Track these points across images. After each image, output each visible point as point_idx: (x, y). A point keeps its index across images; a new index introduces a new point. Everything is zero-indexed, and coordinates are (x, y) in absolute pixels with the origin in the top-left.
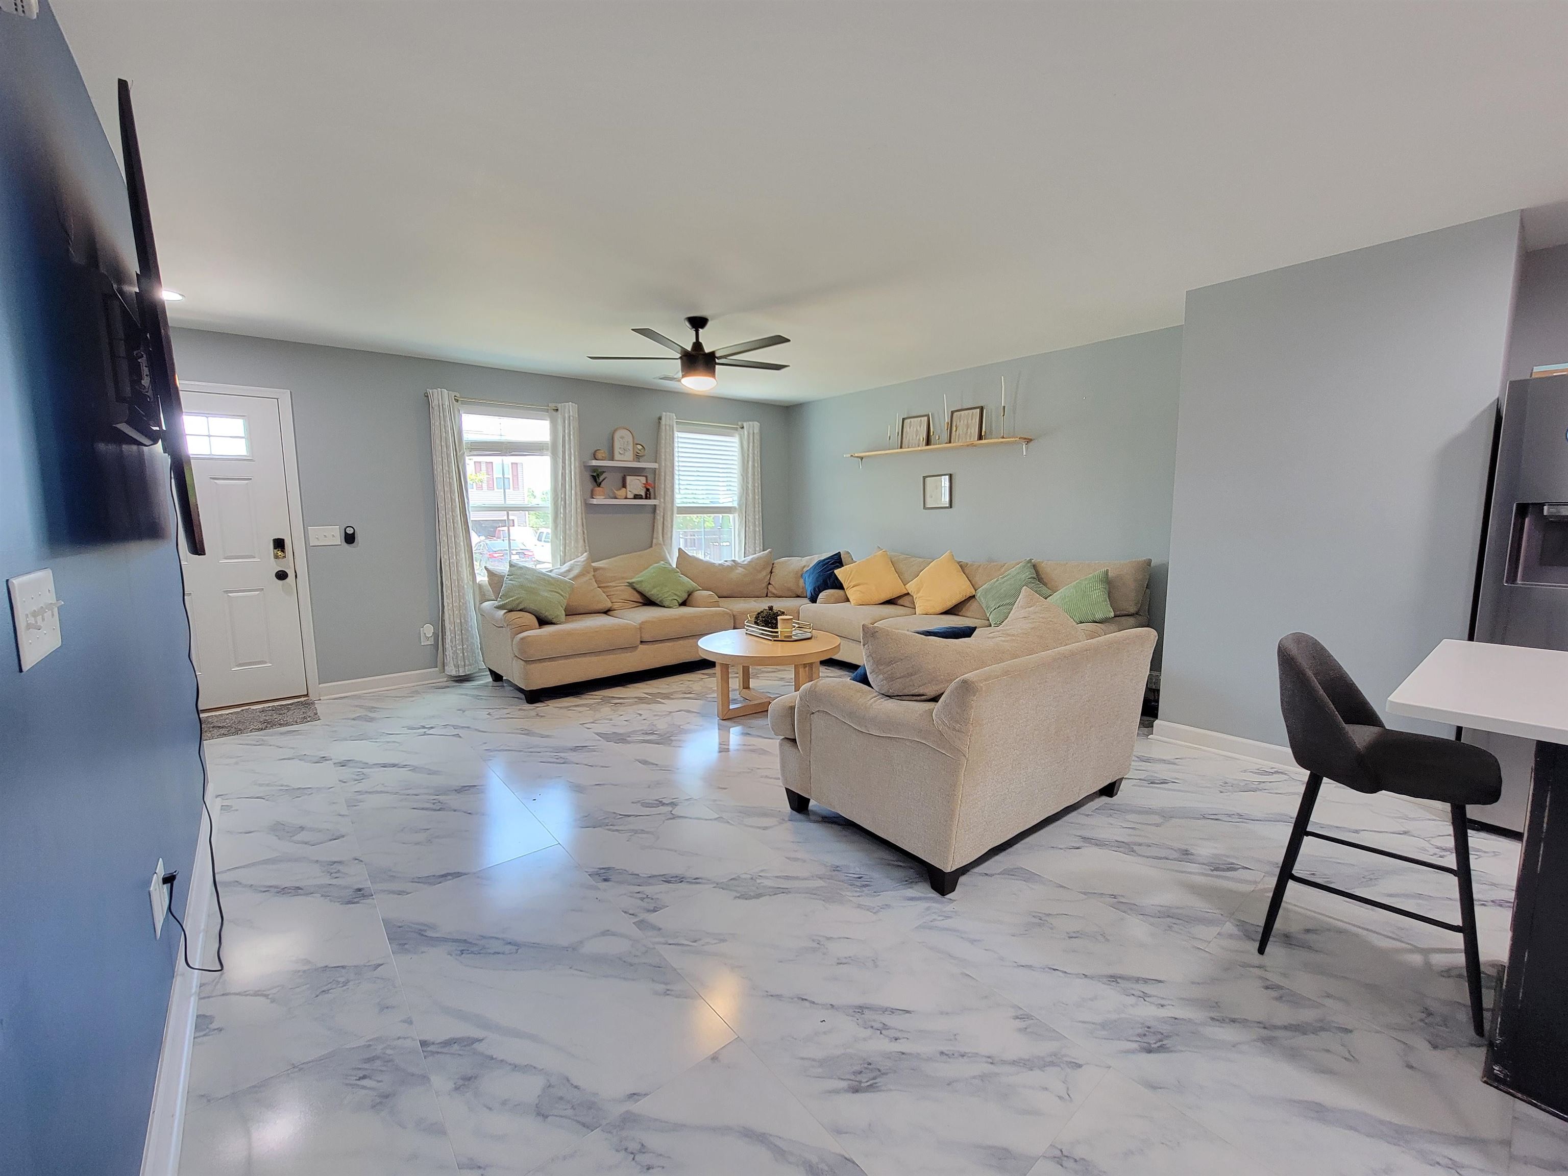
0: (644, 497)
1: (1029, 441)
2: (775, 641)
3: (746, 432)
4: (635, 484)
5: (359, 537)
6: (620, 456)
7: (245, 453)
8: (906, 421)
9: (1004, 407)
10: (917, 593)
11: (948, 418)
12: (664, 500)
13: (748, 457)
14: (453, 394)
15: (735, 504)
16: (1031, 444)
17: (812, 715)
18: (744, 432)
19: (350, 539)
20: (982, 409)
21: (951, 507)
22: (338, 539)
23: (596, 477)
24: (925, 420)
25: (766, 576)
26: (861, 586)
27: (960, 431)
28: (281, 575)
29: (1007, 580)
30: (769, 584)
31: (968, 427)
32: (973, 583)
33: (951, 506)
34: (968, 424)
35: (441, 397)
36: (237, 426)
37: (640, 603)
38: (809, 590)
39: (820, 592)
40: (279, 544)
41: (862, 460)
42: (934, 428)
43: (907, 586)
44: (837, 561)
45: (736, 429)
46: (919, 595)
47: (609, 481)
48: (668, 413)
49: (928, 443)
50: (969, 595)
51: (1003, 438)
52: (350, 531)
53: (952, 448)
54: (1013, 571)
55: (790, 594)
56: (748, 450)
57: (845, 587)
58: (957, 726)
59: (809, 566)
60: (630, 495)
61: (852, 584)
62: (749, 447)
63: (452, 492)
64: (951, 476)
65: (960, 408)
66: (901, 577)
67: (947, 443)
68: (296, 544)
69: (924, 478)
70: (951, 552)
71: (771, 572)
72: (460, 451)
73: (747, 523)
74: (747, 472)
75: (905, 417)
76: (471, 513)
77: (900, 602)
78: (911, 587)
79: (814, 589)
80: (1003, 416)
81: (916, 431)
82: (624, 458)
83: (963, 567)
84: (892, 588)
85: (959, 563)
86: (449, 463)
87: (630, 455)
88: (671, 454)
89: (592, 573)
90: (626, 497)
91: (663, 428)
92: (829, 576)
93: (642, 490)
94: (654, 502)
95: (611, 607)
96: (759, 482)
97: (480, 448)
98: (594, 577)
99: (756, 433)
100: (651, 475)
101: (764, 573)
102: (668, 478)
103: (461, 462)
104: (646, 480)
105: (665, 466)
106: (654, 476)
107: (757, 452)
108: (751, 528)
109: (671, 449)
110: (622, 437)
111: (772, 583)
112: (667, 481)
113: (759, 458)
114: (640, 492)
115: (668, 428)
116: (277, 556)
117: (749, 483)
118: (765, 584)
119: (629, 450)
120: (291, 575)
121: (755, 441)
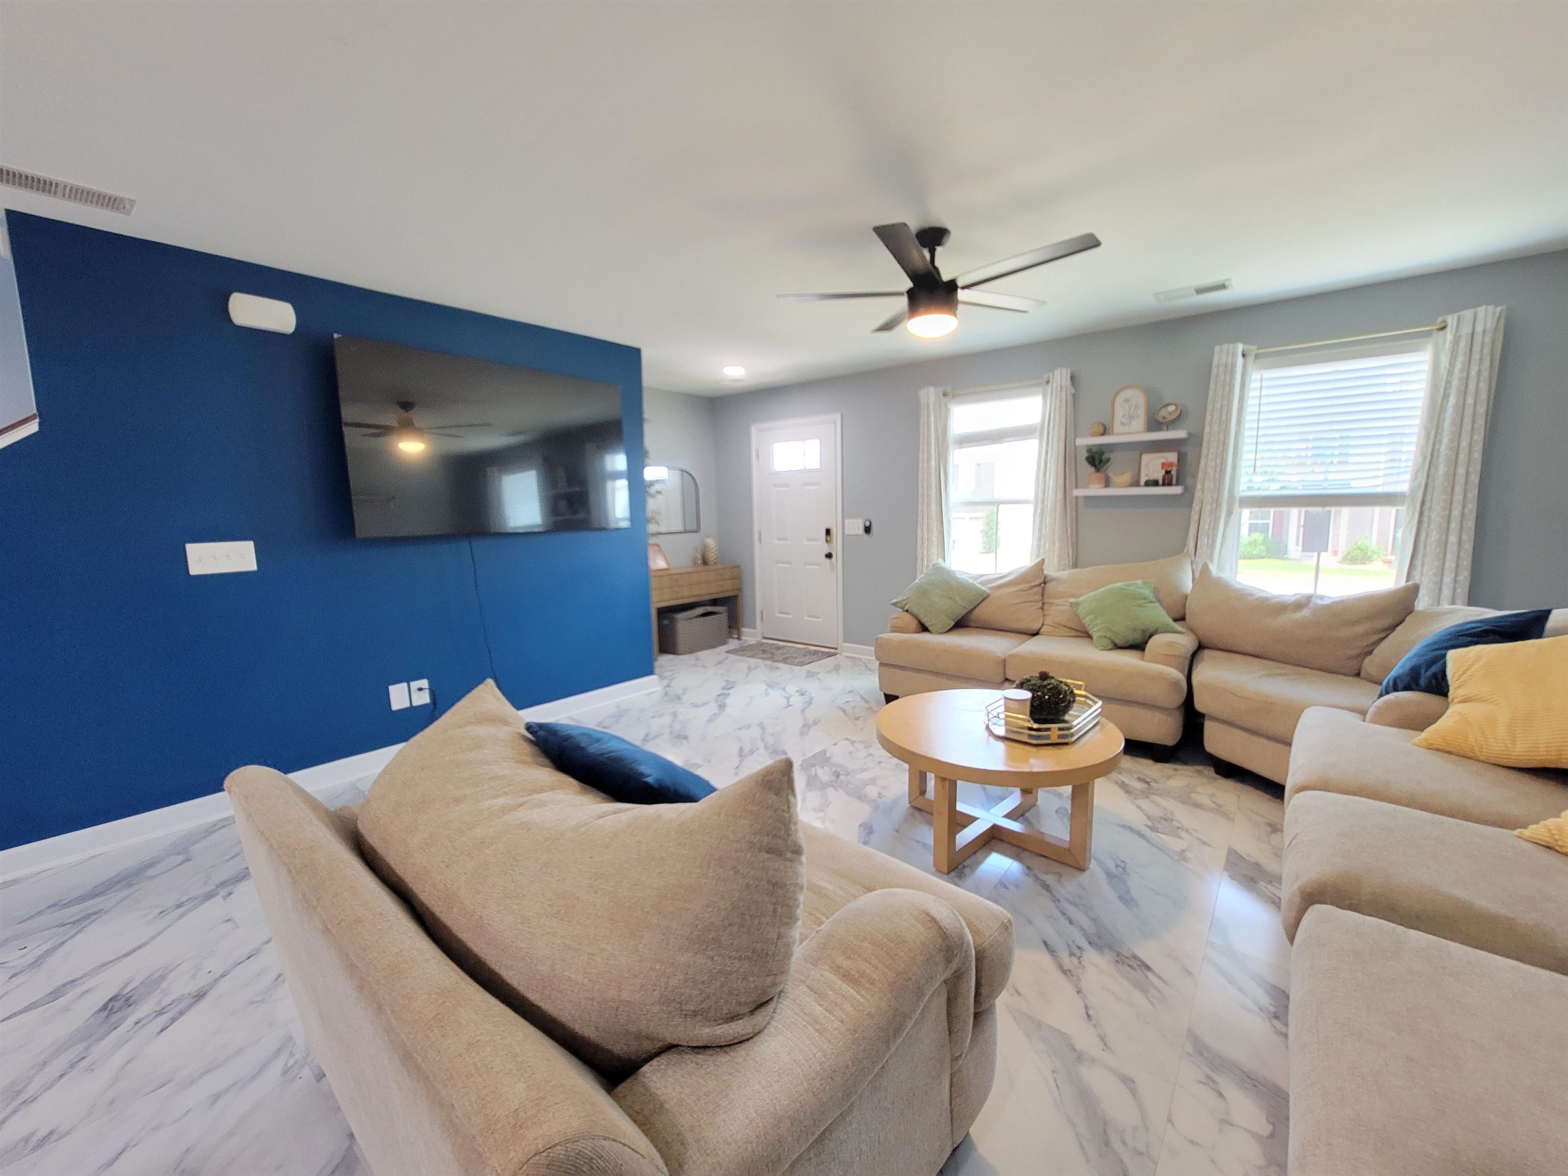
0: (1161, 482)
3: (1450, 338)
4: (1154, 465)
5: (874, 529)
6: (1124, 427)
7: (819, 467)
12: (1203, 485)
14: (941, 390)
15: (1404, 488)
18: (1444, 336)
19: (868, 530)
22: (861, 531)
23: (1096, 458)
28: (829, 556)
36: (815, 446)
40: (828, 532)
45: (1426, 334)
47: (1115, 461)
48: (1228, 346)
52: (868, 524)
56: (1451, 375)
62: (1452, 367)
68: (837, 534)
72: (944, 445)
74: (1441, 420)
76: (951, 508)
82: (1131, 429)
86: (929, 458)
87: (1140, 422)
88: (1224, 412)
89: (1034, 584)
90: (1136, 484)
91: (1214, 371)
92: (1431, 663)
93: (1163, 472)
94: (1176, 490)
95: (1040, 629)
96: (1476, 437)
97: (969, 440)
98: (1039, 589)
99: (1484, 331)
100: (1183, 450)
101: (1361, 629)
102: (1212, 450)
103: (943, 456)
104: (1172, 457)
105: (1210, 433)
106: (1190, 451)
107: (1479, 373)
108: (1434, 536)
109: (1225, 403)
110: (1127, 401)
111: (1375, 652)
112: (1210, 457)
113: (1483, 386)
114: (1159, 475)
115: (1221, 369)
116: (827, 541)
117: (1440, 442)
118: (1357, 651)
119: (1138, 416)
120: (834, 555)
121: (1476, 349)
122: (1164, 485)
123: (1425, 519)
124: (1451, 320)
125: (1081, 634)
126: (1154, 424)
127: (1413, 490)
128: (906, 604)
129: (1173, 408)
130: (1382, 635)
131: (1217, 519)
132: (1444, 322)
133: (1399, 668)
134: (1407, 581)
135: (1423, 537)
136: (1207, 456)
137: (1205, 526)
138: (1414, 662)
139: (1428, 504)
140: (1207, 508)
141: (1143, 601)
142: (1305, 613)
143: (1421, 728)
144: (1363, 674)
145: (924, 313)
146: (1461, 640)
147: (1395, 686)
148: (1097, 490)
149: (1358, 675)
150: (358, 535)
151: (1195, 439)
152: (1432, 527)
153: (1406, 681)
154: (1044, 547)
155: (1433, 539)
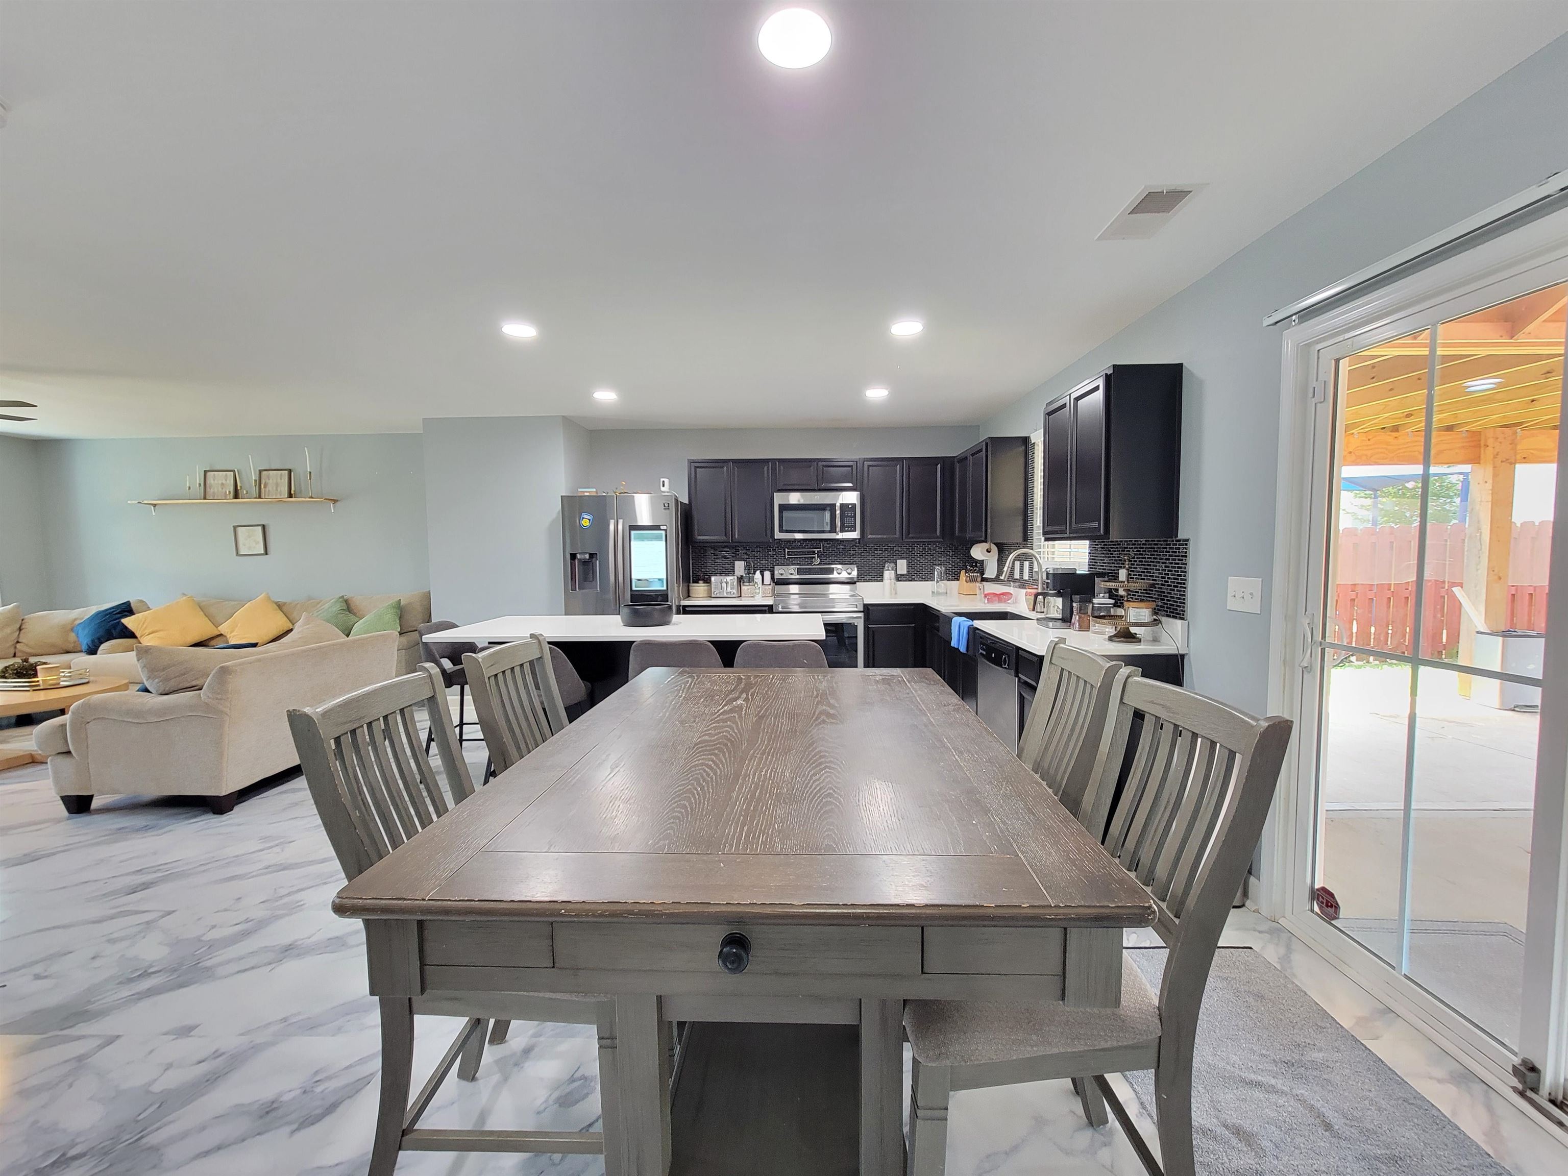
1: (335, 501)
2: (34, 690)
8: (209, 474)
9: (310, 473)
10: (231, 633)
11: (255, 474)
16: (338, 504)
17: (87, 725)
20: (290, 471)
21: (267, 554)
24: (231, 475)
25: (12, 633)
26: (161, 633)
27: (269, 488)
29: (321, 614)
30: (18, 642)
31: (277, 485)
32: (291, 619)
34: (277, 484)
38: (85, 642)
39: (102, 643)
41: (154, 507)
42: (240, 481)
43: (220, 628)
44: (127, 610)
46: (232, 634)
49: (236, 496)
50: (286, 629)
51: (311, 497)
53: (260, 503)
54: (327, 606)
55: (54, 650)
57: (137, 634)
58: (219, 697)
59: (83, 618)
61: (147, 632)
64: (264, 527)
65: (268, 468)
66: (212, 620)
67: (256, 498)
69: (235, 528)
70: (268, 594)
71: (20, 629)
75: (208, 469)
77: (213, 643)
78: (223, 629)
79: (93, 641)
80: (310, 479)
81: (221, 483)
83: (280, 606)
84: (204, 630)
85: (276, 603)
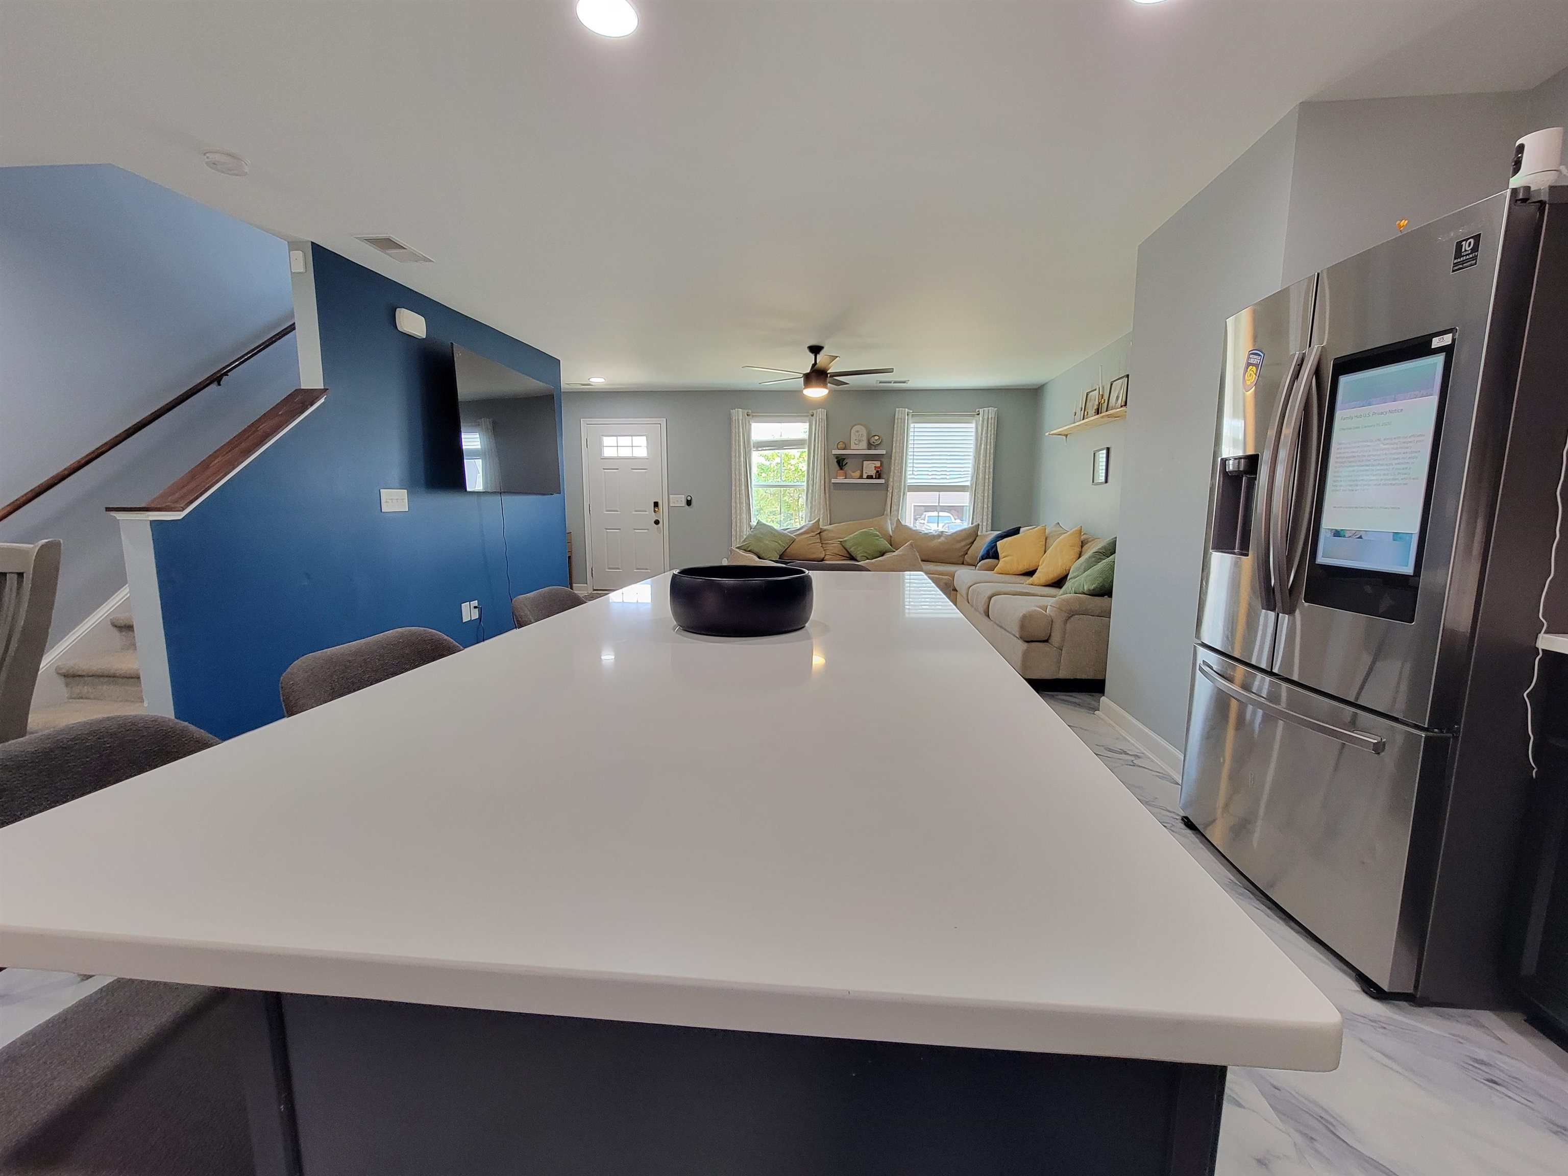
0: (874, 477)
3: (981, 419)
4: (870, 467)
5: (693, 502)
6: (855, 445)
7: (646, 456)
12: (893, 479)
13: (981, 441)
14: (746, 411)
15: (968, 484)
18: (979, 417)
19: (689, 503)
20: (1128, 377)
21: (1104, 482)
22: (684, 503)
23: (841, 462)
24: (1096, 394)
26: (1008, 558)
27: (1112, 402)
28: (657, 522)
30: (966, 553)
33: (1106, 481)
34: (1118, 396)
35: (738, 414)
36: (641, 441)
37: (847, 557)
40: (656, 504)
41: (1066, 437)
45: (973, 416)
47: (850, 464)
48: (901, 409)
52: (689, 498)
53: (1101, 421)
56: (982, 434)
57: (1000, 558)
60: (865, 476)
61: (1004, 555)
62: (982, 431)
63: (740, 474)
65: (1117, 378)
68: (664, 506)
69: (1097, 451)
72: (748, 448)
73: (976, 500)
74: (979, 454)
76: (753, 489)
81: (1092, 404)
82: (858, 447)
86: (740, 456)
87: (864, 444)
88: (901, 442)
89: (816, 533)
90: (861, 477)
91: (896, 421)
92: (993, 547)
93: (875, 471)
94: (882, 481)
95: (824, 558)
96: (991, 462)
97: (762, 445)
98: (818, 535)
99: (991, 418)
100: (883, 460)
101: (963, 544)
102: (897, 461)
103: (748, 455)
104: (878, 464)
105: (895, 452)
106: (885, 460)
107: (991, 435)
108: (980, 505)
109: (901, 438)
110: (857, 432)
111: (968, 553)
112: (896, 465)
113: (992, 441)
114: (873, 473)
115: (899, 421)
116: (655, 511)
117: (980, 464)
118: (963, 553)
119: (863, 441)
120: (661, 522)
121: (989, 425)
122: (876, 478)
123: (976, 497)
124: (981, 411)
125: (847, 559)
126: (870, 446)
127: (972, 484)
128: (749, 546)
129: (877, 438)
130: (969, 546)
131: (900, 497)
132: (979, 411)
133: (981, 553)
134: (972, 524)
135: (976, 505)
136: (895, 464)
137: (895, 500)
138: (987, 549)
139: (977, 491)
140: (896, 491)
141: (877, 537)
142: (942, 539)
143: (993, 570)
144: (965, 562)
145: (816, 387)
146: (1000, 538)
147: (983, 558)
148: (841, 480)
149: (963, 564)
150: (468, 489)
151: (889, 455)
152: (979, 501)
153: (985, 556)
154: (814, 513)
155: (979, 506)
